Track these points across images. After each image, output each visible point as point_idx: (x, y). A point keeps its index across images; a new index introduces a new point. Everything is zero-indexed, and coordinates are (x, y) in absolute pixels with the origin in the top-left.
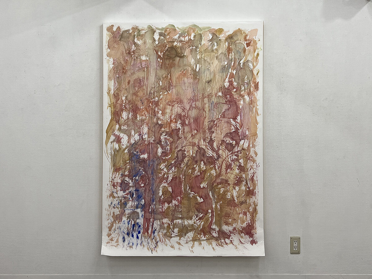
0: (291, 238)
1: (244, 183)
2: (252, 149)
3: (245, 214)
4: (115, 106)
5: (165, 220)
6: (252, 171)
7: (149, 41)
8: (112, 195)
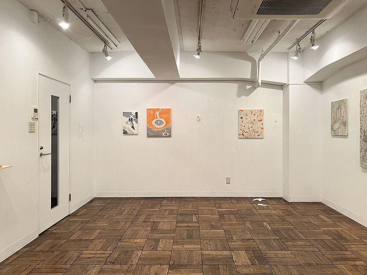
0: (227, 178)
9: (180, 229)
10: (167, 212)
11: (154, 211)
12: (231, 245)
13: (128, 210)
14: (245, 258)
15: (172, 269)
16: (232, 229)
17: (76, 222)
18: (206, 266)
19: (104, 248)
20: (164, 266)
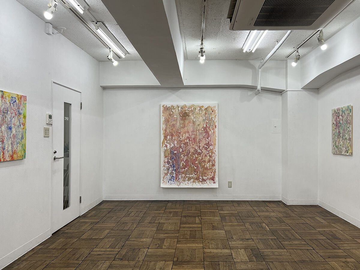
0: (228, 182)
1: (211, 162)
2: (214, 149)
3: (211, 173)
4: (165, 134)
5: (183, 175)
6: (214, 157)
7: (177, 110)
8: (164, 166)
9: (184, 229)
10: (172, 214)
11: (159, 213)
12: (231, 244)
13: (135, 212)
14: (243, 255)
15: (176, 265)
16: (233, 229)
17: (86, 223)
18: (207, 263)
19: (113, 246)
20: (169, 263)
